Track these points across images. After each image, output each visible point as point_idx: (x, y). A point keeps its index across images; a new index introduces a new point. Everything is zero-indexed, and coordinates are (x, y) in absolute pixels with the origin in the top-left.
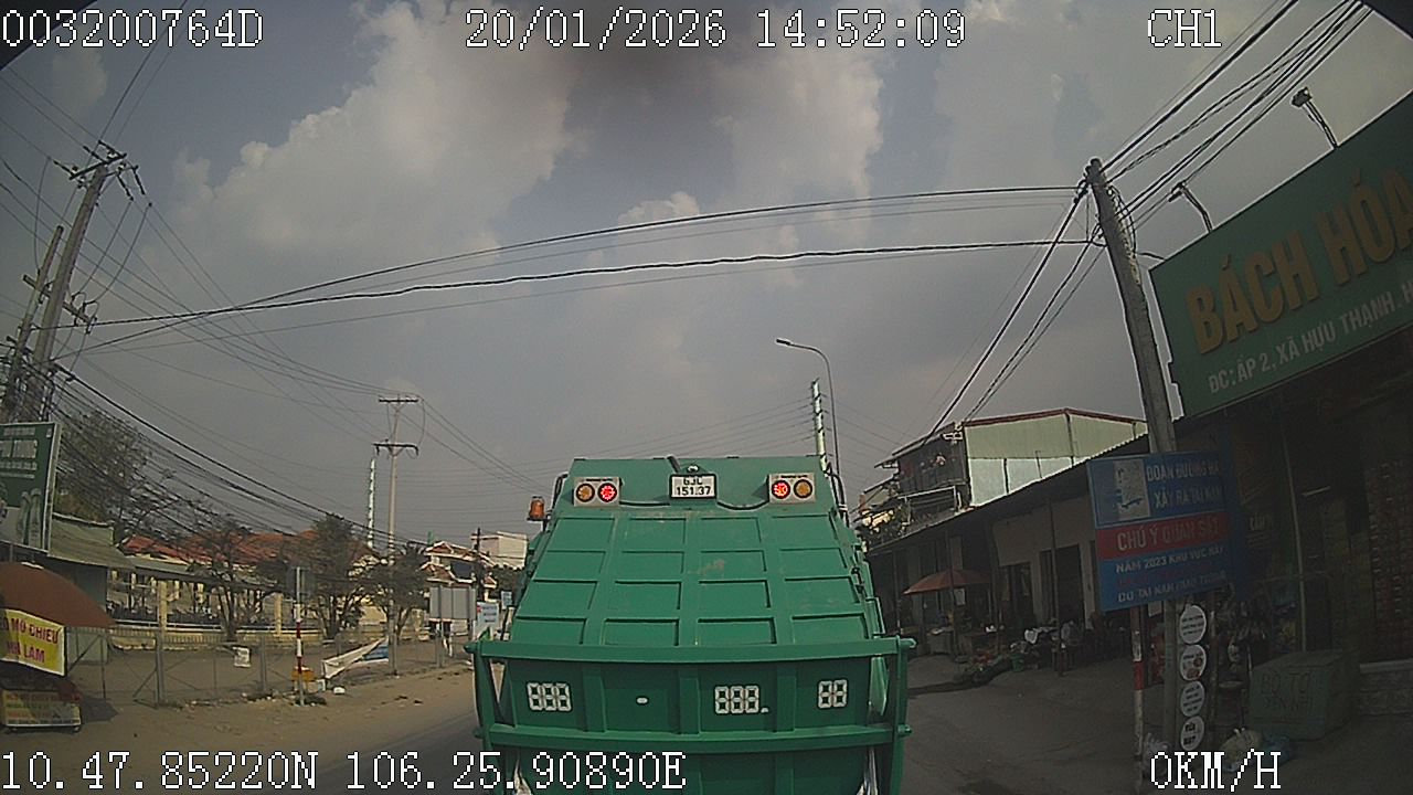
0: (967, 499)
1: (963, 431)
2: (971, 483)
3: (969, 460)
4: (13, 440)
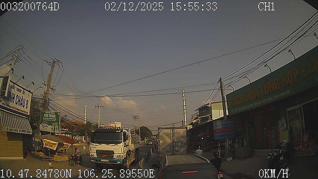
0: (211, 118)
1: (211, 105)
2: (213, 115)
3: (212, 110)
4: (49, 114)
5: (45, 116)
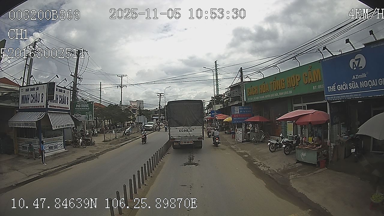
4: (81, 104)
5: (77, 107)
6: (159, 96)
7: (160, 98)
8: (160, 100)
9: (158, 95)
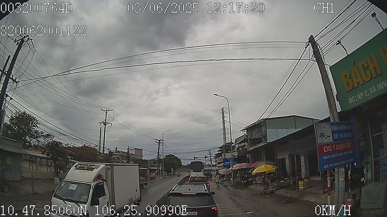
0: (266, 140)
2: (267, 136)
3: (267, 129)
6: (158, 143)
7: (159, 145)
8: (159, 148)
9: (156, 142)
